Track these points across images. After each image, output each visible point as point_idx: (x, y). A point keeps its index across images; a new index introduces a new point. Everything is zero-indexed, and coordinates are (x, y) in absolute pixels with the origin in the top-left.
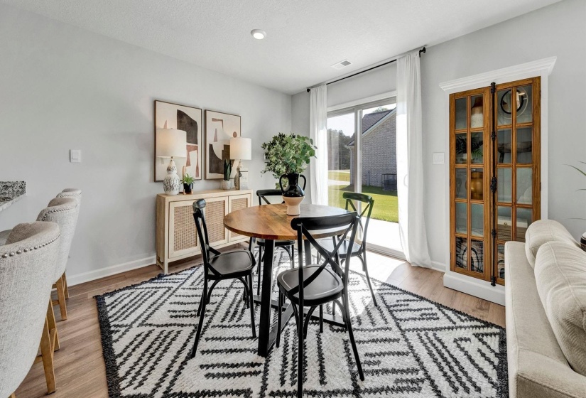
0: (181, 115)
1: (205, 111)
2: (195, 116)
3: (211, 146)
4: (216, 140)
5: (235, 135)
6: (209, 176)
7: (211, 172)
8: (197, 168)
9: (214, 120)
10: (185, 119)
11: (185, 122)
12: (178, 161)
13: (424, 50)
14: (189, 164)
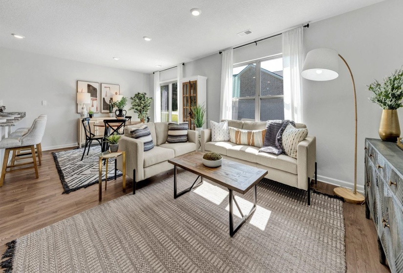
0: (89, 86)
1: (101, 84)
2: (96, 86)
3: (104, 99)
4: (106, 96)
5: (116, 93)
6: (103, 111)
7: (104, 109)
8: (97, 108)
9: (105, 87)
10: (91, 88)
11: (92, 91)
12: (87, 105)
13: (183, 64)
14: (93, 106)
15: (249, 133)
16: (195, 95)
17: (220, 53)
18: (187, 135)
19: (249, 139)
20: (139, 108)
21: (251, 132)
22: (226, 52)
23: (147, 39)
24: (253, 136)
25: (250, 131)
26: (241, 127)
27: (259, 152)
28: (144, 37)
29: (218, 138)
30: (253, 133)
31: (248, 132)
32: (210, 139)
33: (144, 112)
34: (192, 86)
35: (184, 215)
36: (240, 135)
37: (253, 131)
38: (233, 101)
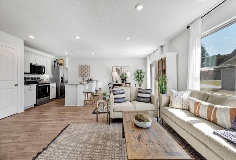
0: (117, 68)
2: (119, 68)
4: (123, 73)
5: (128, 71)
9: (123, 68)
11: (118, 71)
12: (115, 77)
13: (161, 47)
14: (118, 78)
15: (210, 108)
16: (165, 68)
17: (188, 27)
18: (150, 98)
19: (209, 113)
20: (138, 78)
21: (213, 107)
22: (193, 24)
23: (128, 39)
24: (215, 111)
25: (212, 105)
26: (205, 99)
27: (214, 133)
28: (126, 38)
29: (174, 105)
30: (216, 108)
31: (209, 106)
32: (168, 105)
33: (141, 81)
34: (162, 62)
35: (117, 151)
36: (199, 107)
37: (216, 106)
38: (201, 72)
